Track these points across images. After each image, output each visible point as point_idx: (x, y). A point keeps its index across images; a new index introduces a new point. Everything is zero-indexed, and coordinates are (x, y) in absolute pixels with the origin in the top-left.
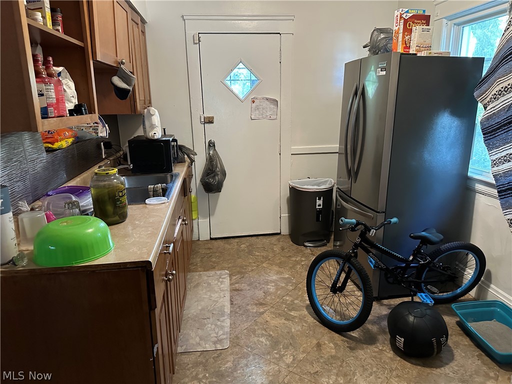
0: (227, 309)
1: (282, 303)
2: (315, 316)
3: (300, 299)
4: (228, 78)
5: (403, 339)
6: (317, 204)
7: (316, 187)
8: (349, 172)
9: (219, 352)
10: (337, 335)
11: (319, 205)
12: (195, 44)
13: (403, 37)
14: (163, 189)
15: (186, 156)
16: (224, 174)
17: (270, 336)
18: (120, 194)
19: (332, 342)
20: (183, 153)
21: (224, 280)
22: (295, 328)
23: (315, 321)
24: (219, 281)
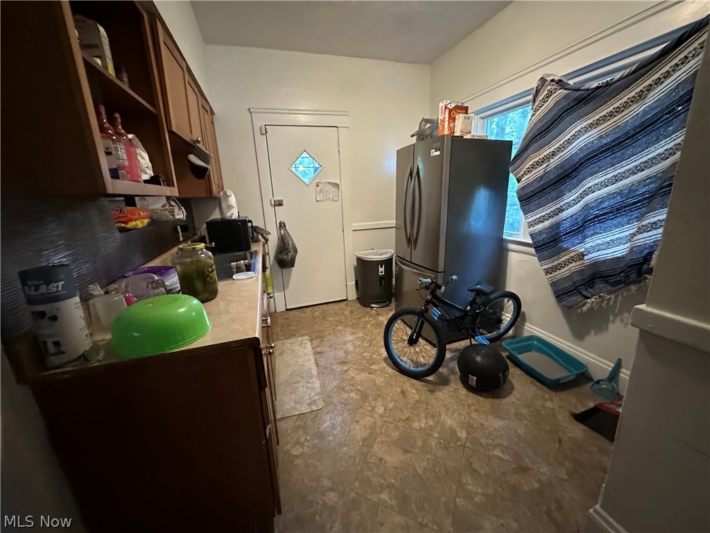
0: (314, 371)
1: (362, 359)
2: (393, 366)
3: (376, 353)
4: (294, 166)
5: (475, 378)
6: (380, 271)
7: (378, 257)
8: (409, 241)
9: (315, 413)
10: (416, 381)
11: (382, 272)
12: (262, 134)
13: (449, 124)
14: (246, 265)
15: (260, 236)
16: (296, 251)
17: (359, 390)
18: (210, 270)
19: (413, 388)
20: (258, 233)
21: (306, 345)
22: (380, 380)
23: (394, 371)
24: (301, 346)
